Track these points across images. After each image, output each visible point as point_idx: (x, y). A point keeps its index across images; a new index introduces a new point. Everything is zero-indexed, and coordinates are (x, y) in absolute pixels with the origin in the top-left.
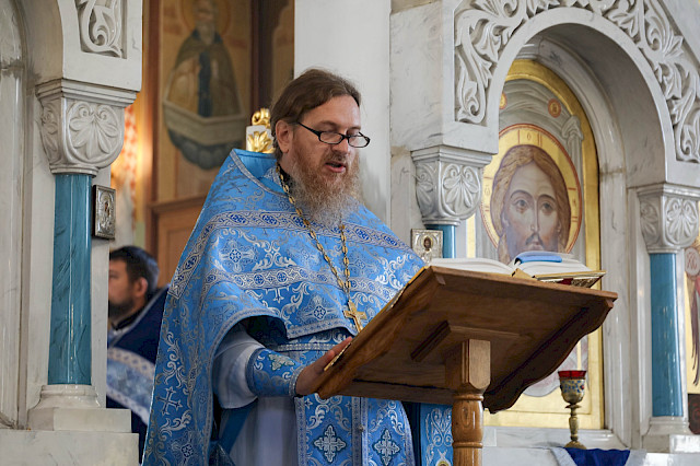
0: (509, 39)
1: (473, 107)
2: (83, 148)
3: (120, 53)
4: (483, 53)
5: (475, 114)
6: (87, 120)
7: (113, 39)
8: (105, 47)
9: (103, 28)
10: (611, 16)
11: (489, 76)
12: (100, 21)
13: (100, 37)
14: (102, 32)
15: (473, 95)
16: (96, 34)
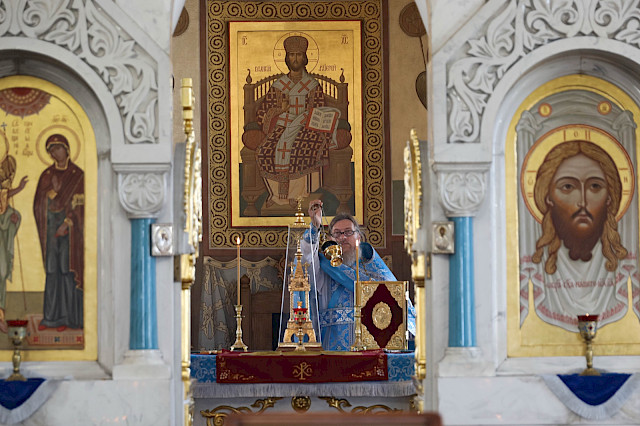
0: (504, 73)
1: (466, 131)
2: (136, 203)
3: (153, 140)
4: (476, 88)
5: (469, 135)
6: (136, 185)
7: (147, 133)
8: (143, 139)
9: (141, 127)
10: (618, 37)
11: (484, 104)
12: (138, 122)
13: (139, 133)
14: (140, 130)
15: (467, 121)
16: (135, 131)
